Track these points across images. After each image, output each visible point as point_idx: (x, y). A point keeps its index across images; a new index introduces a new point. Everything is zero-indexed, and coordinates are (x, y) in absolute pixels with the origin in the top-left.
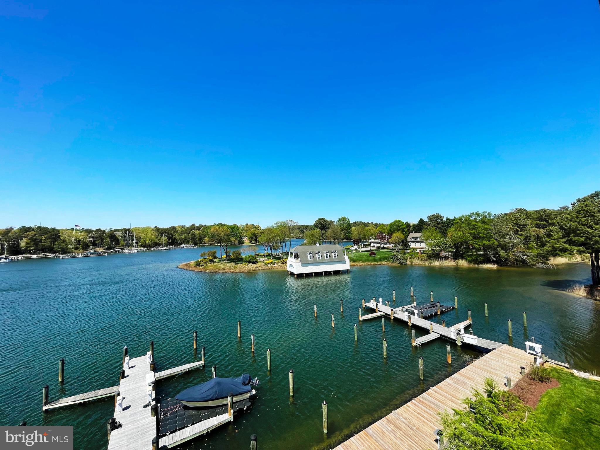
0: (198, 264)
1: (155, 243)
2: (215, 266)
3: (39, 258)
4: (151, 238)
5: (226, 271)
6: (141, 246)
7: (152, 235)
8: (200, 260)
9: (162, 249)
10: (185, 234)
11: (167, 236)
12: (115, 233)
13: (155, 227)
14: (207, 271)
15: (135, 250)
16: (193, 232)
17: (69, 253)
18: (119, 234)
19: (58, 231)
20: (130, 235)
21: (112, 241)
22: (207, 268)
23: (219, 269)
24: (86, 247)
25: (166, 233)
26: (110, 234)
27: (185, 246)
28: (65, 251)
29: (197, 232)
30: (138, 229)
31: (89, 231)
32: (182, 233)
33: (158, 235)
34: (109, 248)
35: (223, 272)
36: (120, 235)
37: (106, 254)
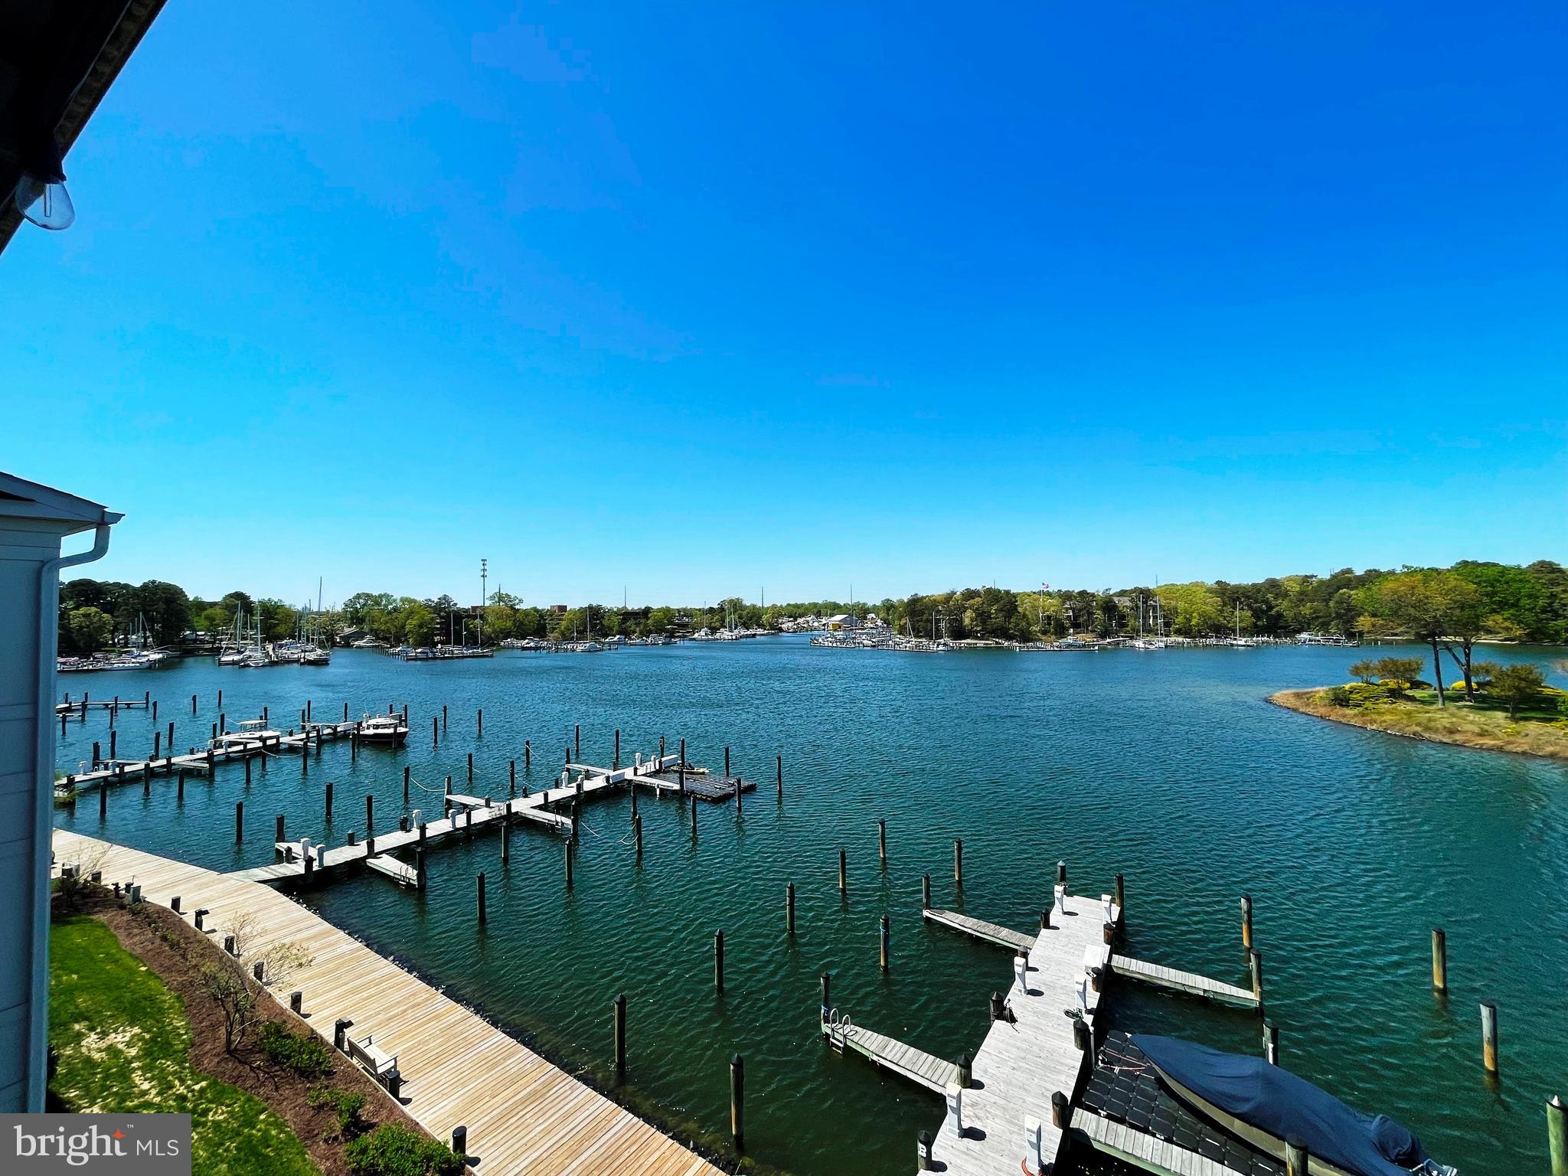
0: (1341, 700)
1: (1214, 625)
2: (1409, 714)
3: (987, 648)
4: (1205, 612)
5: (1458, 737)
6: (1178, 632)
7: (1205, 604)
8: (1347, 687)
9: (1235, 642)
10: (1312, 601)
11: (1250, 608)
12: (1116, 599)
13: (1218, 583)
14: (1374, 727)
15: (1159, 642)
16: (1344, 593)
17: (1031, 640)
18: (1124, 603)
19: (1015, 596)
20: (1151, 605)
21: (1110, 619)
22: (1374, 717)
23: (1427, 729)
24: (1061, 631)
25: (1248, 597)
26: (1104, 602)
27: (1313, 637)
28: (1026, 637)
29: (1357, 595)
30: (1171, 590)
31: (1066, 596)
32: (1303, 597)
33: (1225, 604)
34: (1103, 636)
35: (1445, 740)
36: (1128, 604)
37: (1097, 648)
